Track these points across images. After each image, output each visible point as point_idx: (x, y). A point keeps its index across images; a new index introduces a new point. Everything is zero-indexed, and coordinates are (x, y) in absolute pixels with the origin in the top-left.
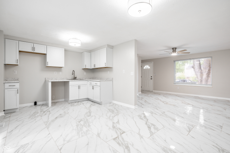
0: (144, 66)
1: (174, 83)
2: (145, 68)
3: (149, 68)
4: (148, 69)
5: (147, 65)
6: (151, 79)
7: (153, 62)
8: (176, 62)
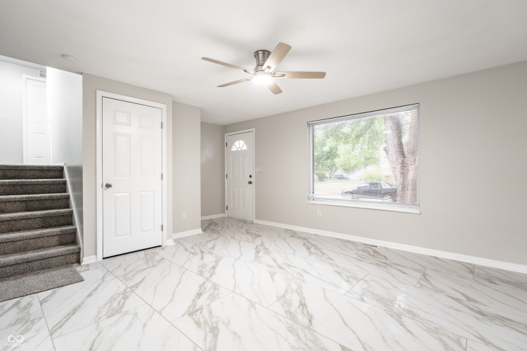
0: (232, 144)
1: (309, 198)
2: (234, 149)
3: (245, 148)
4: (242, 150)
5: (239, 139)
6: (250, 183)
7: (253, 129)
8: (316, 127)
